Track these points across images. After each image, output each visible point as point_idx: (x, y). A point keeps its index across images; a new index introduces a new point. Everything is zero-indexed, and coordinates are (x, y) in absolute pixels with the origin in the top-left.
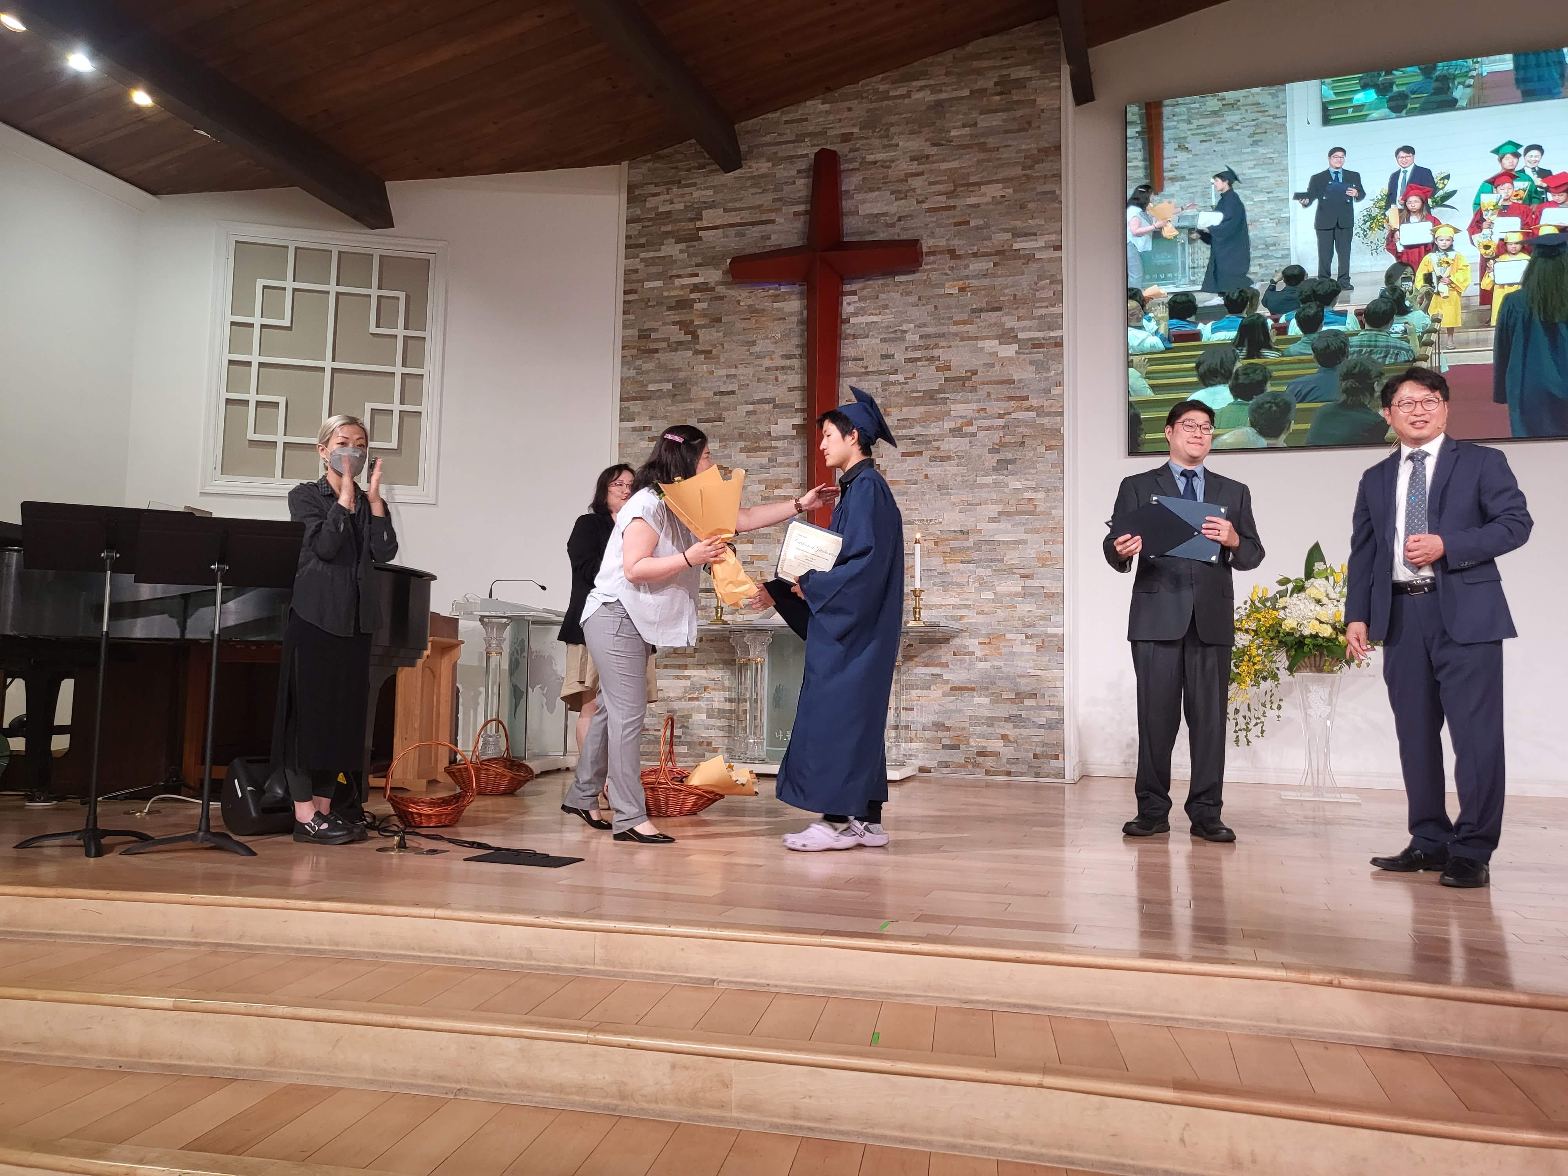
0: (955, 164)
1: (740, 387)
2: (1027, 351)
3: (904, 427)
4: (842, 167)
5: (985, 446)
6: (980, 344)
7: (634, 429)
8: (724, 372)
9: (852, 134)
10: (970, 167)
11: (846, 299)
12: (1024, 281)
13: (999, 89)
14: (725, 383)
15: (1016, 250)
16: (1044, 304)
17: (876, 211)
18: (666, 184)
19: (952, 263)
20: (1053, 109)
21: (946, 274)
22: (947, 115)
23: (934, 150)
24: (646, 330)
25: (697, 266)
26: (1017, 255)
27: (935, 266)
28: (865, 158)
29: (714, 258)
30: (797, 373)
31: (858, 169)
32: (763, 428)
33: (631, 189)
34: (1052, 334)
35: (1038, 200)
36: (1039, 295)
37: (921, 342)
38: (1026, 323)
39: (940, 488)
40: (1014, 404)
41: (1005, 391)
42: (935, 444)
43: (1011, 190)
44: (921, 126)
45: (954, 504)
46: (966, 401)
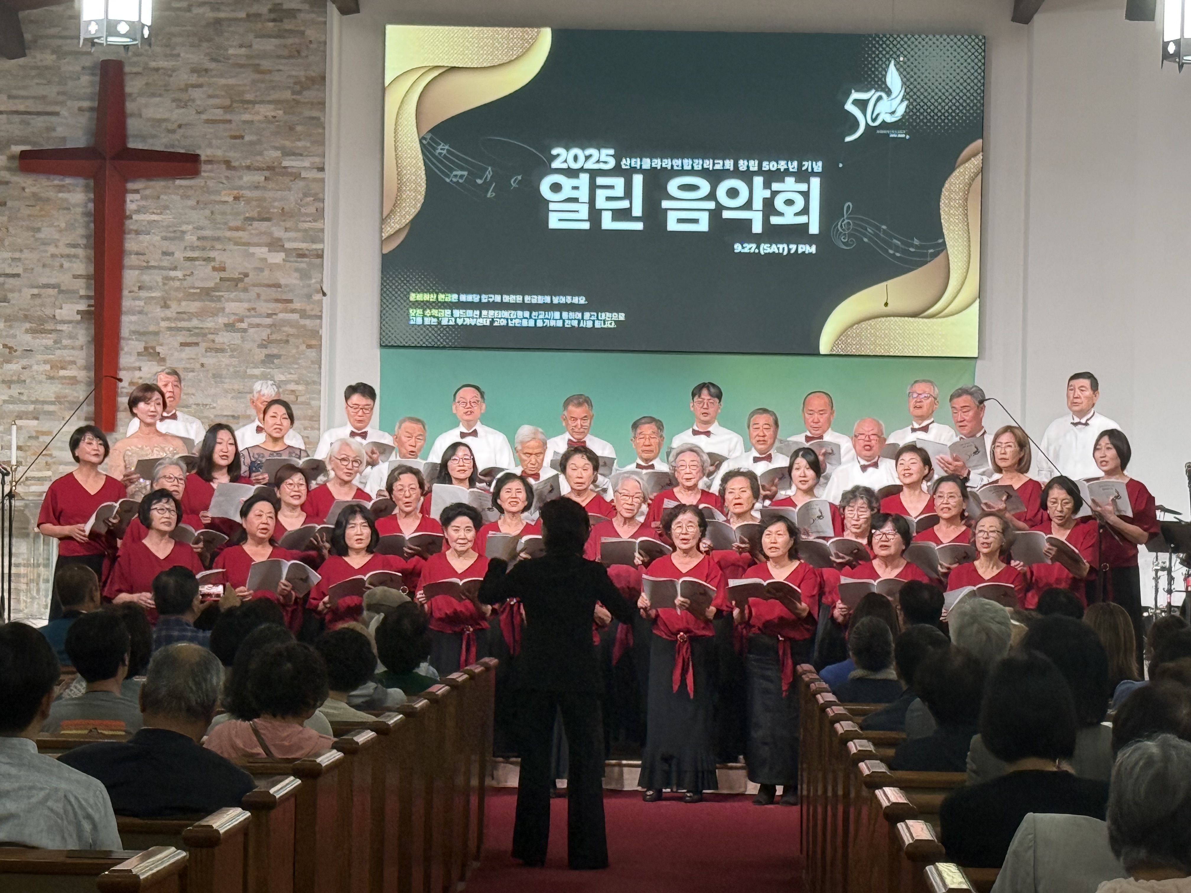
0: (231, 81)
1: (25, 270)
2: (292, 259)
3: (184, 320)
5: (255, 341)
6: (252, 250)
8: (7, 254)
10: (245, 85)
11: (129, 197)
12: (291, 197)
13: (273, 16)
14: (10, 265)
15: (285, 167)
16: (308, 219)
17: (158, 116)
19: (228, 173)
20: (320, 43)
21: (222, 183)
22: (226, 34)
23: (213, 65)
26: (285, 172)
27: (213, 175)
28: (147, 64)
30: (81, 261)
31: (141, 74)
32: (49, 311)
34: (314, 246)
35: (304, 124)
36: (303, 210)
37: (198, 243)
38: (292, 234)
39: (215, 376)
40: (279, 305)
41: (273, 293)
42: (210, 336)
43: (281, 112)
44: (200, 40)
45: (227, 391)
46: (239, 300)
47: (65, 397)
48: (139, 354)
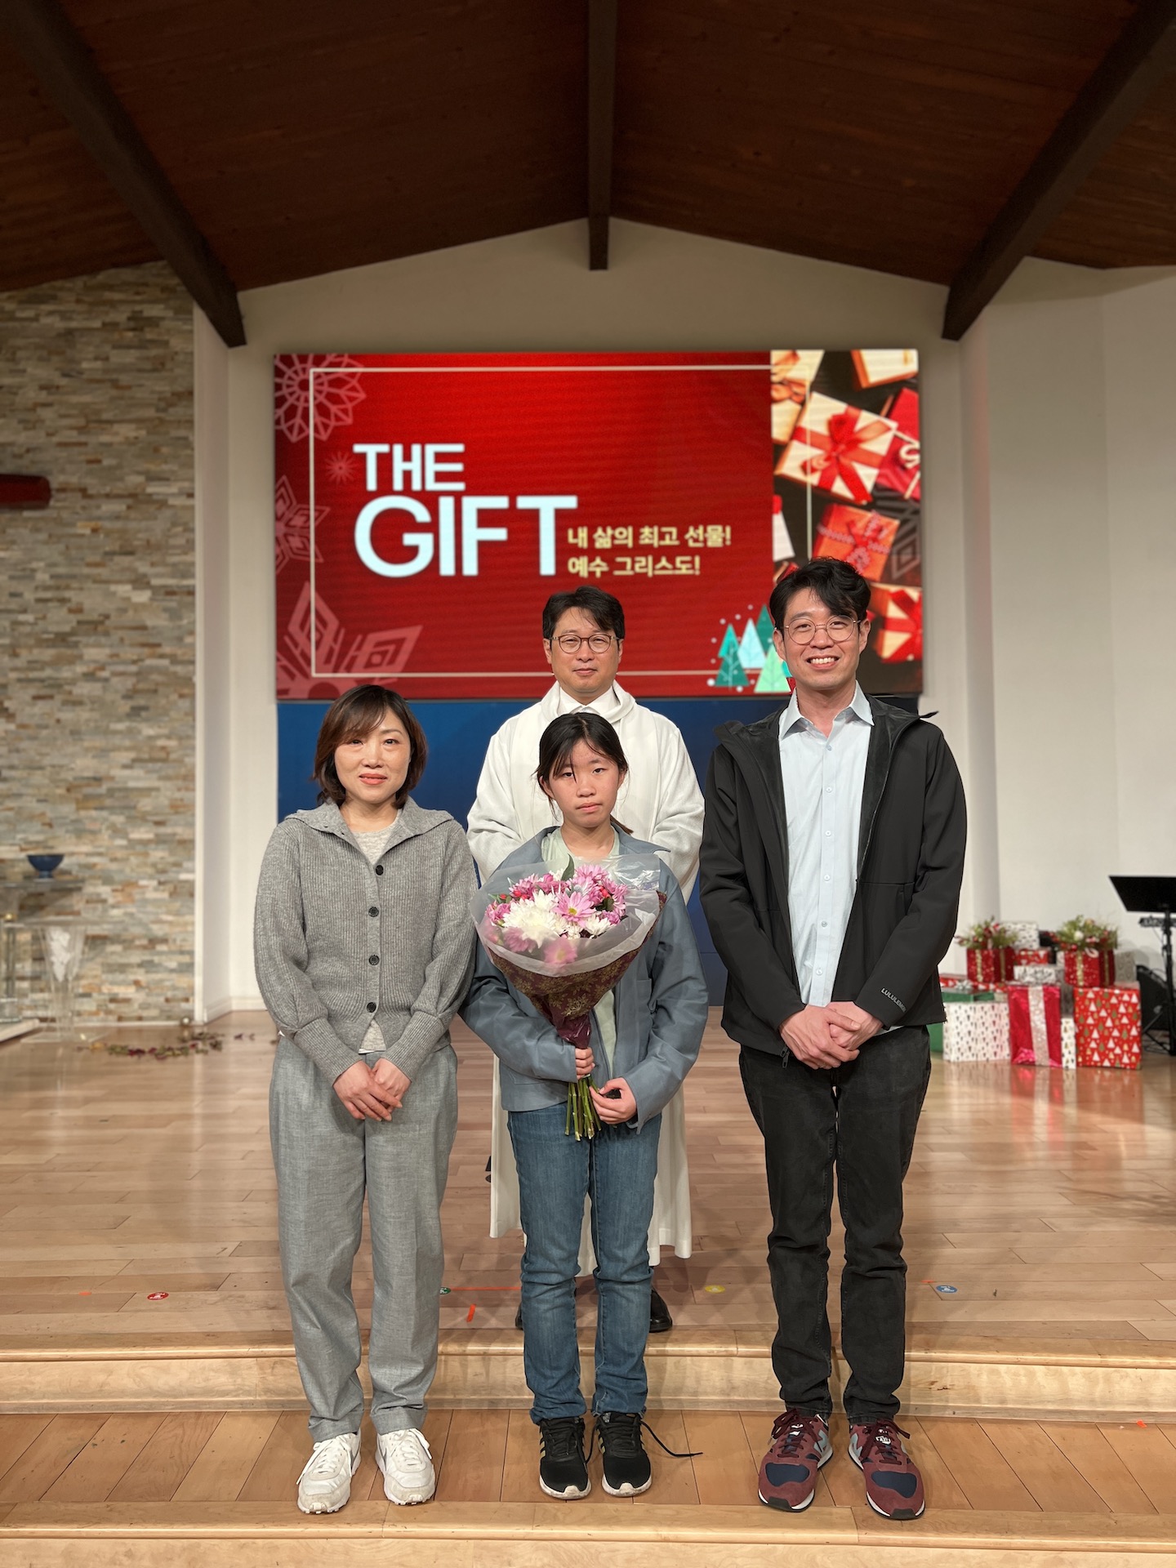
0: (86, 398)
2: (160, 598)
3: (36, 670)
5: (118, 692)
6: (113, 588)
10: (102, 403)
12: (157, 527)
13: (132, 324)
15: (149, 494)
16: (178, 551)
19: (84, 502)
21: (77, 513)
22: (78, 346)
23: (64, 382)
26: (150, 499)
27: (66, 504)
34: (186, 582)
35: (172, 445)
36: (172, 542)
37: (51, 582)
38: (159, 570)
39: (72, 733)
40: (146, 651)
41: (138, 637)
42: (67, 688)
43: (144, 432)
44: (50, 354)
45: (87, 750)
46: (98, 645)
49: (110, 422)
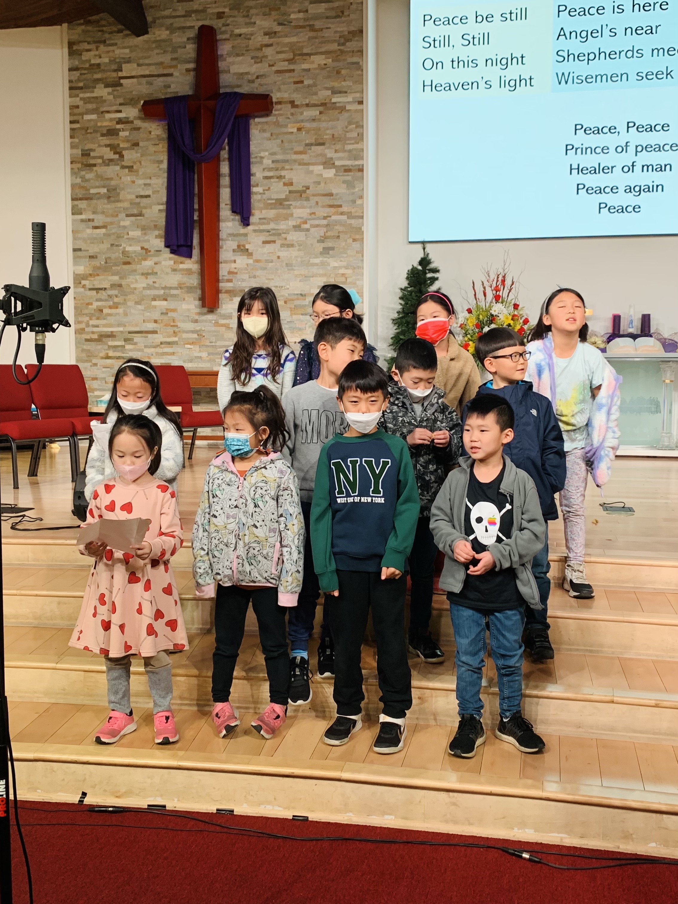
0: (294, 39)
1: (154, 192)
2: (341, 174)
3: (264, 224)
4: (219, 37)
5: (315, 237)
6: (311, 168)
7: (82, 221)
8: (141, 182)
9: (224, 13)
10: (304, 42)
12: (339, 125)
14: (143, 189)
15: (334, 103)
16: (353, 142)
17: (241, 71)
18: (95, 42)
19: (293, 110)
20: (358, 3)
21: (289, 118)
23: (279, 28)
24: (87, 150)
25: (121, 104)
26: (334, 106)
27: (281, 112)
28: (233, 31)
29: (132, 100)
31: (229, 40)
33: (71, 44)
34: (357, 163)
35: (348, 68)
36: (349, 135)
37: (272, 165)
38: (340, 155)
39: (287, 265)
40: (333, 210)
41: (327, 201)
42: (284, 235)
43: (330, 60)
44: (270, 10)
45: (296, 276)
46: (303, 207)
47: (184, 284)
48: (234, 251)
49: (309, 55)
